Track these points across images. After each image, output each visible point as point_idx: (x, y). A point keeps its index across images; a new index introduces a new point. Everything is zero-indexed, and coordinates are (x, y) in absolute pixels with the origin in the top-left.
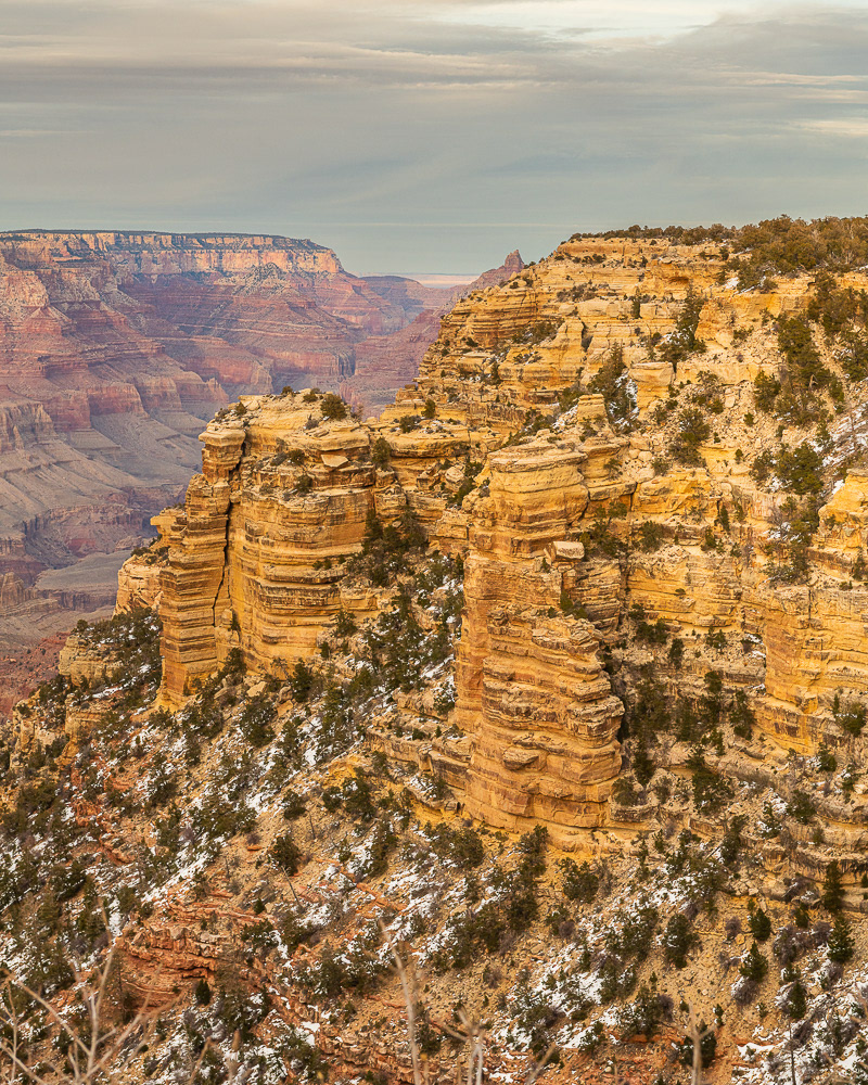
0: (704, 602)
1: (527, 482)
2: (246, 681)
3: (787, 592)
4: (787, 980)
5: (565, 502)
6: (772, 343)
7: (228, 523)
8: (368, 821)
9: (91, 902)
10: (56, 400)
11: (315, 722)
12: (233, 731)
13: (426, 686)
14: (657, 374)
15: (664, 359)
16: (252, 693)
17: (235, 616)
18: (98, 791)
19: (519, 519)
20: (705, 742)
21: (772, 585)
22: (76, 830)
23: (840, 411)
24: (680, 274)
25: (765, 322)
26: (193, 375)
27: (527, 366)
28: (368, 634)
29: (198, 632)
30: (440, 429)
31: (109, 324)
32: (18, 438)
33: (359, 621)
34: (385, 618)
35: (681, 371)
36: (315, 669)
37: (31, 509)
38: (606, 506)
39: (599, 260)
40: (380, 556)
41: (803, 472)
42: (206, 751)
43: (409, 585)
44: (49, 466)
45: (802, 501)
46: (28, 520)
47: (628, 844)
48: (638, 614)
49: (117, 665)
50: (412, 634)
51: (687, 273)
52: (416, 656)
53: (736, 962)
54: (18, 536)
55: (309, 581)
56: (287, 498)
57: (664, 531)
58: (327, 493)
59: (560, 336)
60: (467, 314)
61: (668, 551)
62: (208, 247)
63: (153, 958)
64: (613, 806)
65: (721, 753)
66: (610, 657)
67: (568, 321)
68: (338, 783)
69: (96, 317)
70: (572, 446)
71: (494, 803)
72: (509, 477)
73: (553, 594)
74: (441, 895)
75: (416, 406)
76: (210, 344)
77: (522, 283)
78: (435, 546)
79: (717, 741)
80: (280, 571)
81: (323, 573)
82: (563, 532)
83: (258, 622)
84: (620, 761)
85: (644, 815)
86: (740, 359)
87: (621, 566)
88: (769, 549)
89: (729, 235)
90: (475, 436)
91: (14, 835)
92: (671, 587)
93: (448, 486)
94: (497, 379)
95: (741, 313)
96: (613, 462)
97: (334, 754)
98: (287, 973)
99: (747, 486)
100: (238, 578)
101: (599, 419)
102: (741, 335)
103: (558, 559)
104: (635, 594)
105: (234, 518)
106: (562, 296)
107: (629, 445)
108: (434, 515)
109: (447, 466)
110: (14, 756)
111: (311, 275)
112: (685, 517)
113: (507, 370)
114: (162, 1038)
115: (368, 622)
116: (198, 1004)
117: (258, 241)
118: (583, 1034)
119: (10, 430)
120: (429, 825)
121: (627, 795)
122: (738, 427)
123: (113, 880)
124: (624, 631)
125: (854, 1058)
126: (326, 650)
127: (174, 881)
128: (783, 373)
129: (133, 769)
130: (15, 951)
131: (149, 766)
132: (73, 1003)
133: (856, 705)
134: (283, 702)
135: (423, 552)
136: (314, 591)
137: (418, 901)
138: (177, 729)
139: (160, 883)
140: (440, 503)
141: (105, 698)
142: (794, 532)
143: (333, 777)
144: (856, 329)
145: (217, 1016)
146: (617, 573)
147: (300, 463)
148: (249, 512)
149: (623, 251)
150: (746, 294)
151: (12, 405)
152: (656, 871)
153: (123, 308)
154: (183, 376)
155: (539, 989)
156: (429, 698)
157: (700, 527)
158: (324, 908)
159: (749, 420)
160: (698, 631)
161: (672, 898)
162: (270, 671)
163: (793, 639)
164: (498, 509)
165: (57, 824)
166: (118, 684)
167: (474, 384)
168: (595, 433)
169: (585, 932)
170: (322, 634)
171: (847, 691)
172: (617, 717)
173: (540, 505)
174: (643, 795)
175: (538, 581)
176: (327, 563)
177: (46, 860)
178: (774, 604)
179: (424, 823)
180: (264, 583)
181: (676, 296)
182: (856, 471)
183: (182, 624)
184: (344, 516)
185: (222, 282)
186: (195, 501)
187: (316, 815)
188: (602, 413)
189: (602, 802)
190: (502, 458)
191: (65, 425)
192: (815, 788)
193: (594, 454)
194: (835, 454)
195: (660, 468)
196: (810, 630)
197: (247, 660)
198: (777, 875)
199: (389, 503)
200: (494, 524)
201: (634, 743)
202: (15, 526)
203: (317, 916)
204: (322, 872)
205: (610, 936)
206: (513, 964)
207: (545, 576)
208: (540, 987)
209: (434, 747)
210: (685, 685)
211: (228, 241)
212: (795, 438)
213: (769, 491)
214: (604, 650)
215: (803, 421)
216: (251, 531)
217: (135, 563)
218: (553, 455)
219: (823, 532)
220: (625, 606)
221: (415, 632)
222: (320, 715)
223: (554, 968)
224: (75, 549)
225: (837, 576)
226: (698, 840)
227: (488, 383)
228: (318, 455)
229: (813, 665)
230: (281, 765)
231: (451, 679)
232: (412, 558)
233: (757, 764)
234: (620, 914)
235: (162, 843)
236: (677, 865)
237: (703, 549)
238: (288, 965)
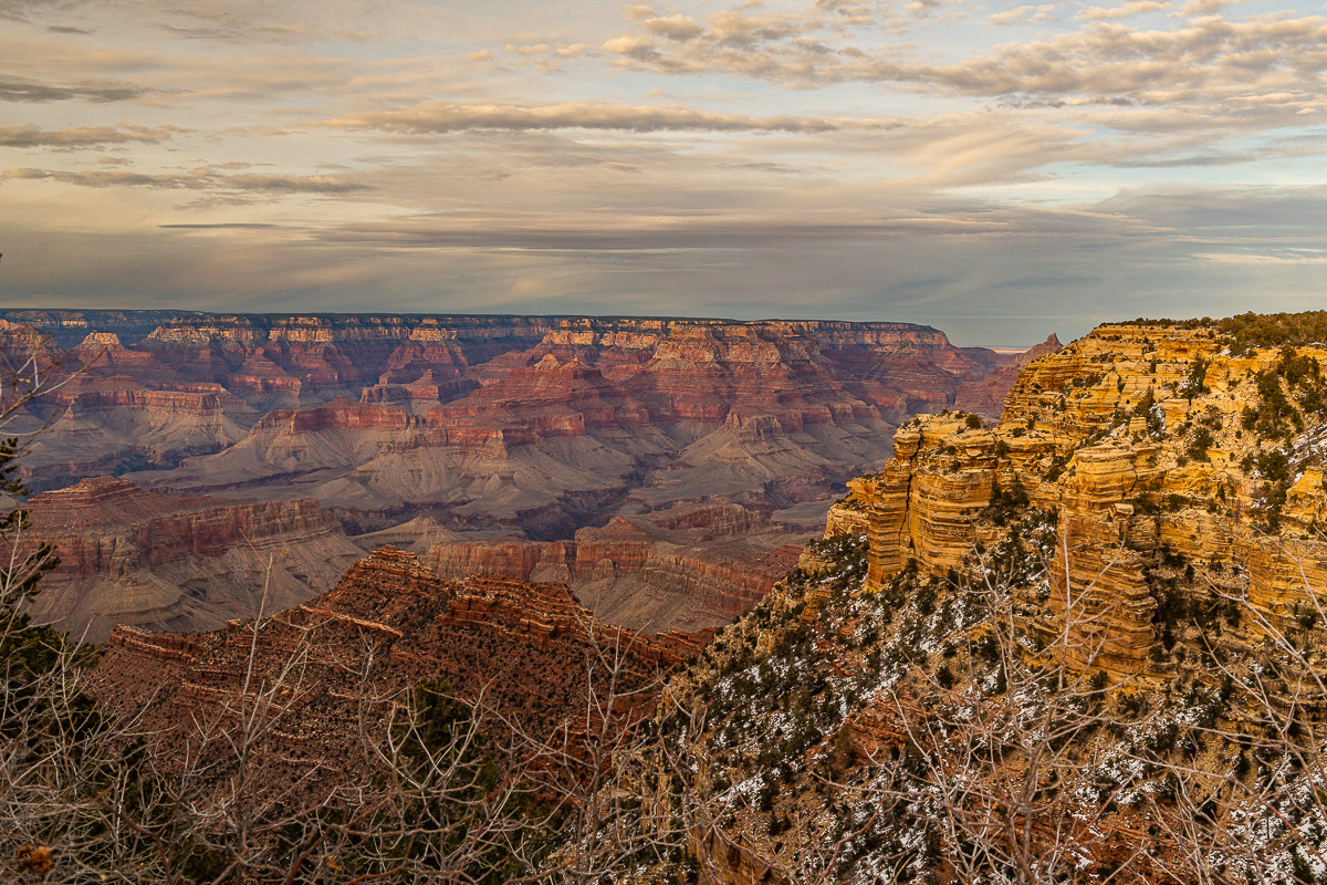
0: (1209, 542)
1: (1099, 468)
2: (918, 577)
3: (1265, 539)
4: (1262, 774)
5: (1122, 480)
6: (1254, 388)
7: (909, 486)
8: (994, 661)
9: (829, 697)
10: (784, 415)
11: (960, 602)
12: (911, 605)
13: (1030, 585)
14: (1179, 406)
15: (1183, 397)
16: (922, 584)
17: (912, 540)
18: (832, 635)
19: (1094, 489)
20: (1208, 627)
21: (1256, 534)
22: (819, 656)
23: (1300, 431)
24: (1182, 347)
25: (1249, 376)
26: (861, 402)
27: (1083, 400)
28: (992, 553)
29: (890, 548)
30: (1037, 436)
31: (814, 373)
32: (763, 436)
33: (986, 546)
34: (1003, 544)
35: (1194, 405)
36: (960, 572)
37: (769, 475)
38: (1148, 484)
39: (1117, 338)
40: (1000, 509)
41: (1275, 467)
42: (895, 616)
43: (1017, 526)
44: (779, 452)
45: (1275, 485)
46: (767, 482)
47: (1158, 685)
48: (1166, 549)
49: (834, 564)
50: (1020, 554)
51: (1187, 346)
52: (1024, 568)
53: (1229, 761)
54: (761, 491)
55: (958, 522)
56: (945, 473)
57: (1183, 500)
58: (969, 471)
59: (1104, 383)
60: (1036, 369)
61: (1185, 512)
62: (871, 330)
63: (866, 731)
64: (1150, 662)
65: (1219, 635)
66: (1148, 574)
67: (1110, 374)
68: (976, 638)
69: (807, 369)
70: (1127, 448)
71: (1074, 656)
72: (1089, 465)
73: (1114, 535)
74: (1040, 708)
75: (1022, 422)
76: (872, 385)
77: (1069, 352)
78: (1034, 504)
79: (1216, 627)
80: (940, 515)
81: (966, 517)
82: (1120, 498)
83: (926, 544)
84: (1154, 636)
85: (1169, 669)
86: (1233, 398)
87: (1156, 520)
88: (1252, 513)
89: (1214, 324)
90: (1058, 440)
91: (782, 657)
92: (1186, 533)
93: (1042, 469)
94: (1063, 407)
95: (1233, 371)
96: (1151, 458)
97: (973, 622)
98: (946, 745)
99: (1238, 475)
100: (915, 518)
101: (1143, 432)
102: (1233, 384)
103: (1118, 514)
104: (1163, 537)
105: (912, 483)
106: (1094, 359)
107: (1161, 448)
108: (1034, 486)
109: (1041, 457)
110: (772, 613)
111: (931, 346)
112: (1196, 492)
113: (1070, 402)
114: (871, 777)
115: (994, 547)
116: (892, 760)
117: (900, 327)
118: (1132, 795)
119: (758, 431)
120: (1032, 666)
121: (1158, 656)
122: (1231, 440)
123: (841, 685)
124: (1157, 558)
125: (1308, 825)
126: (967, 562)
127: (878, 688)
128: (1260, 406)
129: (852, 624)
130: (786, 721)
131: (862, 622)
132: (820, 753)
133: (1309, 610)
134: (940, 590)
135: (1026, 507)
136: (960, 528)
137: (1026, 710)
138: (878, 602)
139: (871, 688)
140: (1037, 479)
141: (827, 583)
142: (1269, 503)
143: (973, 635)
144: (1309, 381)
145: (904, 767)
146: (1153, 524)
147: (953, 454)
148: (922, 480)
149: (1133, 333)
150: (1237, 358)
151: (760, 418)
152: (1176, 703)
153: (822, 364)
154: (856, 403)
155: (1102, 767)
156: (1032, 592)
157: (1206, 498)
158: (969, 710)
159: (1239, 435)
160: (1204, 561)
161: (1187, 719)
162: (932, 572)
163: (1268, 568)
164: (1081, 483)
165: (808, 652)
166: (835, 575)
167: (1049, 410)
168: (1141, 441)
169: (1132, 736)
170: (964, 552)
171: (1303, 601)
172: (1153, 610)
173: (1107, 482)
174: (1168, 656)
175: (1106, 527)
176: (968, 511)
177: (802, 671)
178: (1256, 546)
179: (1029, 664)
180: (930, 522)
181: (1179, 360)
182: (1312, 467)
183: (881, 543)
184: (979, 485)
185: (879, 350)
186: (889, 473)
187: (964, 656)
188: (1144, 428)
189: (1143, 659)
190: (1084, 453)
191: (789, 429)
192: (1282, 659)
193: (1140, 453)
194: (1296, 457)
195: (1181, 462)
196: (1279, 563)
197: (918, 565)
198: (1256, 710)
199: (1005, 478)
200: (1078, 492)
201: (1163, 626)
202: (760, 485)
203: (966, 714)
204: (965, 689)
205: (1147, 739)
206: (1086, 751)
207: (1110, 524)
208: (1103, 766)
209: (1036, 621)
210: (1195, 592)
211: (883, 326)
212: (1269, 446)
213: (1252, 478)
214: (1145, 570)
215: (1275, 436)
216: (923, 492)
217: (837, 507)
218: (1115, 453)
219: (1289, 504)
220: (1157, 544)
221: (1022, 554)
222: (963, 599)
223: (1111, 755)
224: (792, 499)
225: (1298, 531)
226: (1204, 686)
227: (1058, 410)
228: (964, 449)
229: (1281, 585)
230: (941, 626)
231: (1046, 582)
232: (1019, 511)
233: (1243, 643)
234: (1155, 726)
235: (870, 666)
236: (1191, 700)
237: (1208, 511)
238: (947, 741)
